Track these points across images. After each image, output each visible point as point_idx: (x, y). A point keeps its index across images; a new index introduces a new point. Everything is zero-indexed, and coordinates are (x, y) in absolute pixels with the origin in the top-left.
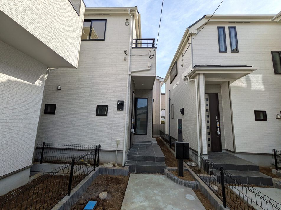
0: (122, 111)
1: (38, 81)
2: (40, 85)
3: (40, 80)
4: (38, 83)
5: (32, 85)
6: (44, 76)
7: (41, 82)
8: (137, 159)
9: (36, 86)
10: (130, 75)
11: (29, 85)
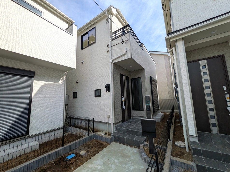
0: (109, 92)
1: (60, 81)
2: (62, 83)
3: (61, 80)
4: (60, 82)
5: (57, 84)
6: (63, 77)
7: (62, 81)
8: (122, 131)
9: (60, 84)
10: (112, 63)
11: (56, 84)
